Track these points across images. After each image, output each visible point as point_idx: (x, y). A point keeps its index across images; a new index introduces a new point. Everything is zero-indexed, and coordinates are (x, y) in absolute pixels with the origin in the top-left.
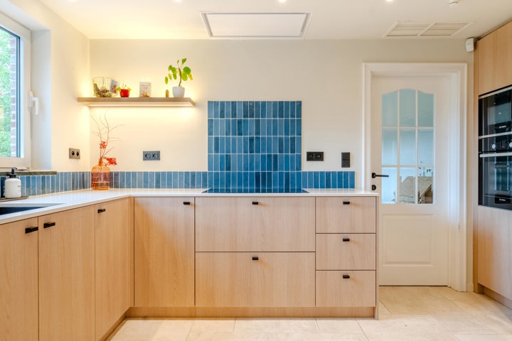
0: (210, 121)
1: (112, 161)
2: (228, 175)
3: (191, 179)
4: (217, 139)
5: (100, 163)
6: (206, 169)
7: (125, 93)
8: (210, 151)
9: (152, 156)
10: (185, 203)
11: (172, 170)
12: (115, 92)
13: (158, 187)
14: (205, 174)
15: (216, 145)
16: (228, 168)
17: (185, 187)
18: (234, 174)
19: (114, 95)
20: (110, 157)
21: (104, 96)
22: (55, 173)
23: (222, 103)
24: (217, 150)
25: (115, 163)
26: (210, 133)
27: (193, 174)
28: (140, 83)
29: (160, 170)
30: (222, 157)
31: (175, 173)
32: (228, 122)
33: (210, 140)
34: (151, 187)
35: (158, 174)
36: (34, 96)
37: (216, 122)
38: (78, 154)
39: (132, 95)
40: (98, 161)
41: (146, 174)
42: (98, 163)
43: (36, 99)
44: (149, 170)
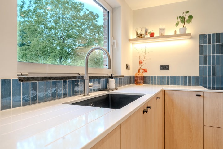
0: (201, 47)
1: (145, 71)
2: (214, 79)
3: (188, 80)
4: (205, 57)
5: (139, 71)
6: (198, 75)
7: (152, 35)
8: (201, 64)
9: (165, 67)
10: (197, 95)
11: (177, 75)
12: (147, 35)
13: (168, 84)
14: (197, 77)
15: (205, 60)
16: (214, 74)
17: (185, 85)
18: (218, 78)
19: (146, 36)
20: (144, 68)
21: (141, 37)
22: (123, 76)
23: (209, 35)
24: (205, 63)
25: (147, 72)
26: (201, 53)
27: (190, 77)
28: (159, 28)
29: (170, 75)
30: (209, 67)
31: (179, 77)
32: (213, 46)
33: (201, 58)
34: (164, 84)
35: (168, 77)
36: (114, 39)
37: (205, 46)
38: (129, 67)
39: (155, 35)
40: (138, 70)
41: (161, 77)
42: (138, 72)
43: (115, 41)
44: (163, 75)
